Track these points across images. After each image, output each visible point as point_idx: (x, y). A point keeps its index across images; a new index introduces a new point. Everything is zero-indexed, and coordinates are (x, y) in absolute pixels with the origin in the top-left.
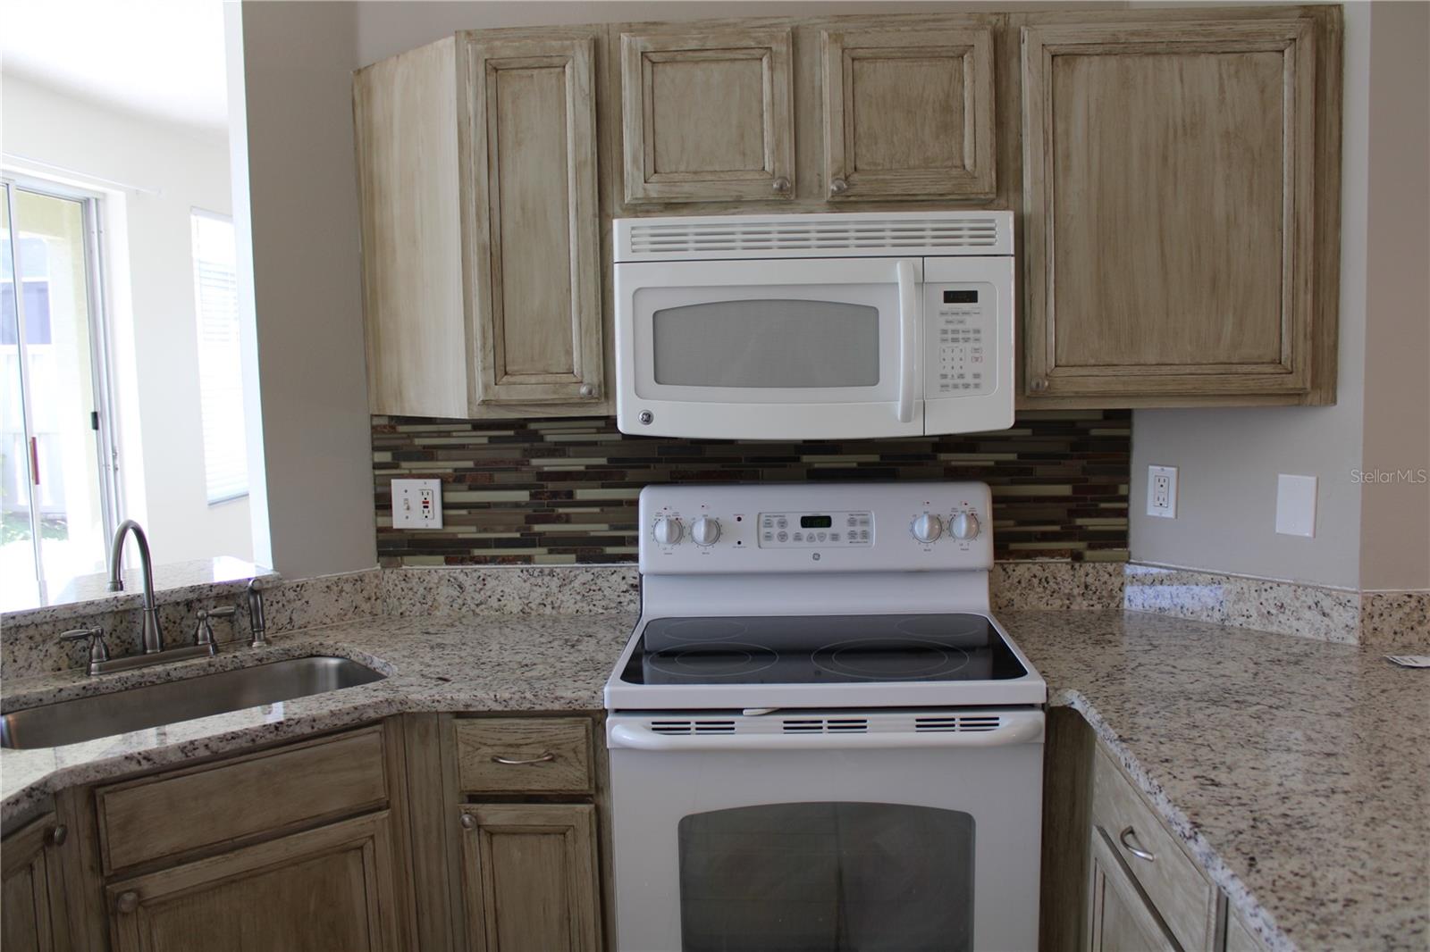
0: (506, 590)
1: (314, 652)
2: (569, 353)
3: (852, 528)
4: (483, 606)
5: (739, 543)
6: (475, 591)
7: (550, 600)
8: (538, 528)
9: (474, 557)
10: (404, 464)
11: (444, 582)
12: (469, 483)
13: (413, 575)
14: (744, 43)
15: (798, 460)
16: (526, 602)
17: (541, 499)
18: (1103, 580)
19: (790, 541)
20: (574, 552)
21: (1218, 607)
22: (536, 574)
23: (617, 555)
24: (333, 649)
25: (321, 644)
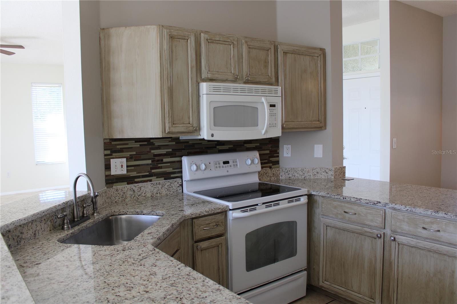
0: (147, 190)
1: (112, 215)
2: (189, 118)
3: (234, 164)
4: (140, 196)
5: (211, 169)
6: (138, 192)
7: (159, 192)
8: (153, 171)
9: (136, 181)
10: (114, 154)
11: (129, 190)
12: (134, 159)
13: (119, 189)
14: (228, 41)
15: (216, 147)
16: (152, 193)
17: (154, 162)
18: (276, 172)
19: (221, 168)
20: (164, 177)
21: (303, 175)
22: (155, 184)
23: (174, 177)
25: (114, 211)
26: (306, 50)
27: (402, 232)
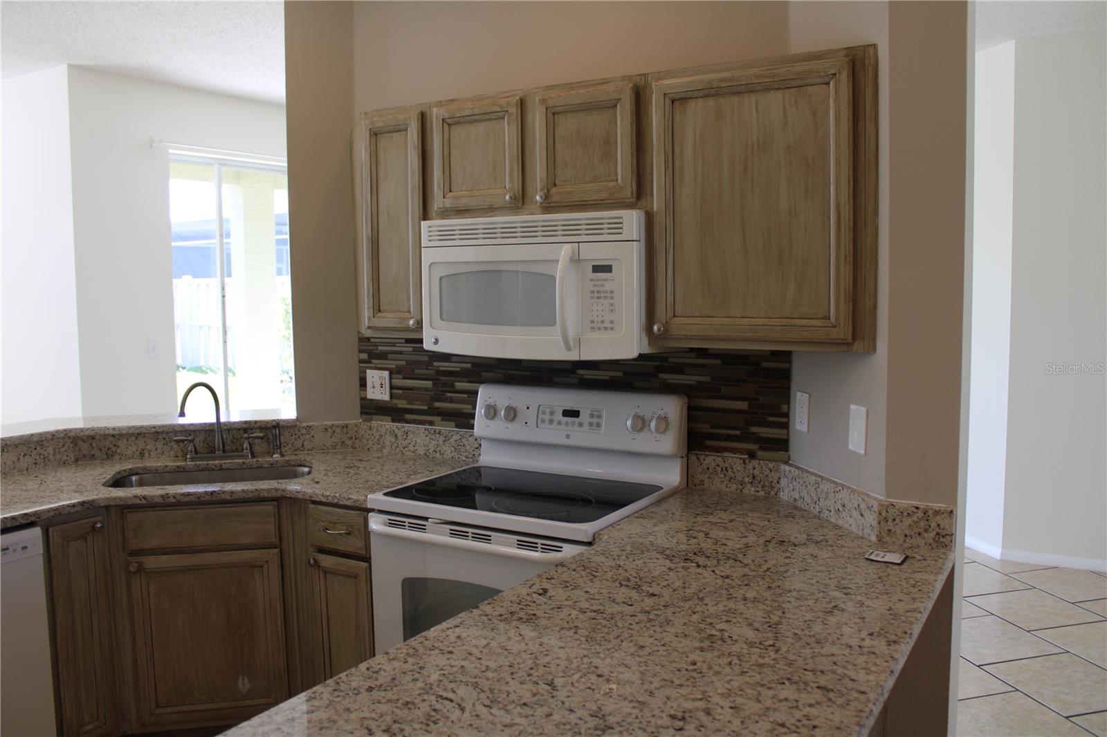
0: (418, 441)
2: (409, 300)
3: (591, 420)
4: (406, 449)
5: (526, 423)
6: (403, 439)
7: (439, 449)
8: (437, 404)
9: (404, 419)
10: (374, 361)
11: (388, 432)
12: (403, 375)
13: (374, 427)
14: (493, 110)
15: (575, 373)
16: (427, 449)
17: (438, 387)
19: (555, 425)
20: (454, 421)
21: (818, 502)
22: (432, 432)
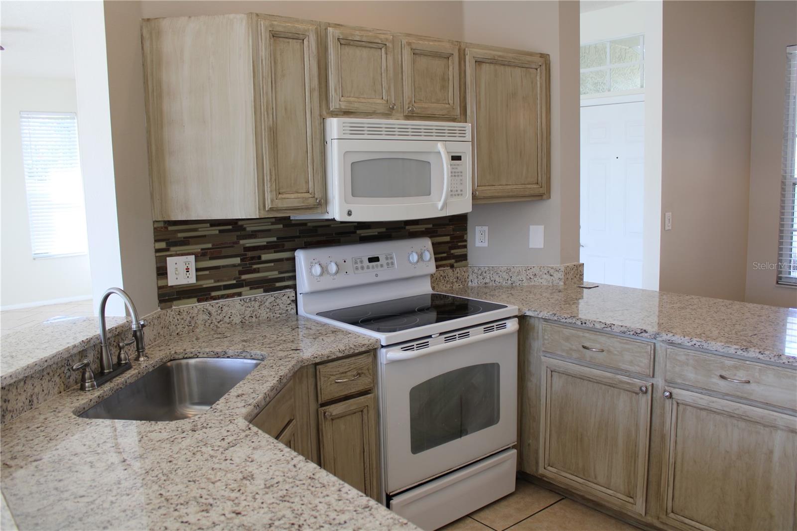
0: (233, 312)
1: (172, 358)
2: (307, 182)
3: (387, 261)
4: (221, 322)
5: (347, 273)
6: (217, 315)
7: (254, 314)
8: (244, 277)
9: (213, 297)
10: (172, 249)
11: (201, 312)
12: (209, 256)
13: (184, 311)
14: (376, 41)
15: (355, 232)
16: (243, 316)
17: (246, 261)
18: (462, 274)
19: (365, 269)
20: (262, 287)
21: (510, 279)
22: (248, 301)
23: (282, 286)
24: (184, 354)
25: (176, 353)
26: (516, 57)
27: (684, 382)
